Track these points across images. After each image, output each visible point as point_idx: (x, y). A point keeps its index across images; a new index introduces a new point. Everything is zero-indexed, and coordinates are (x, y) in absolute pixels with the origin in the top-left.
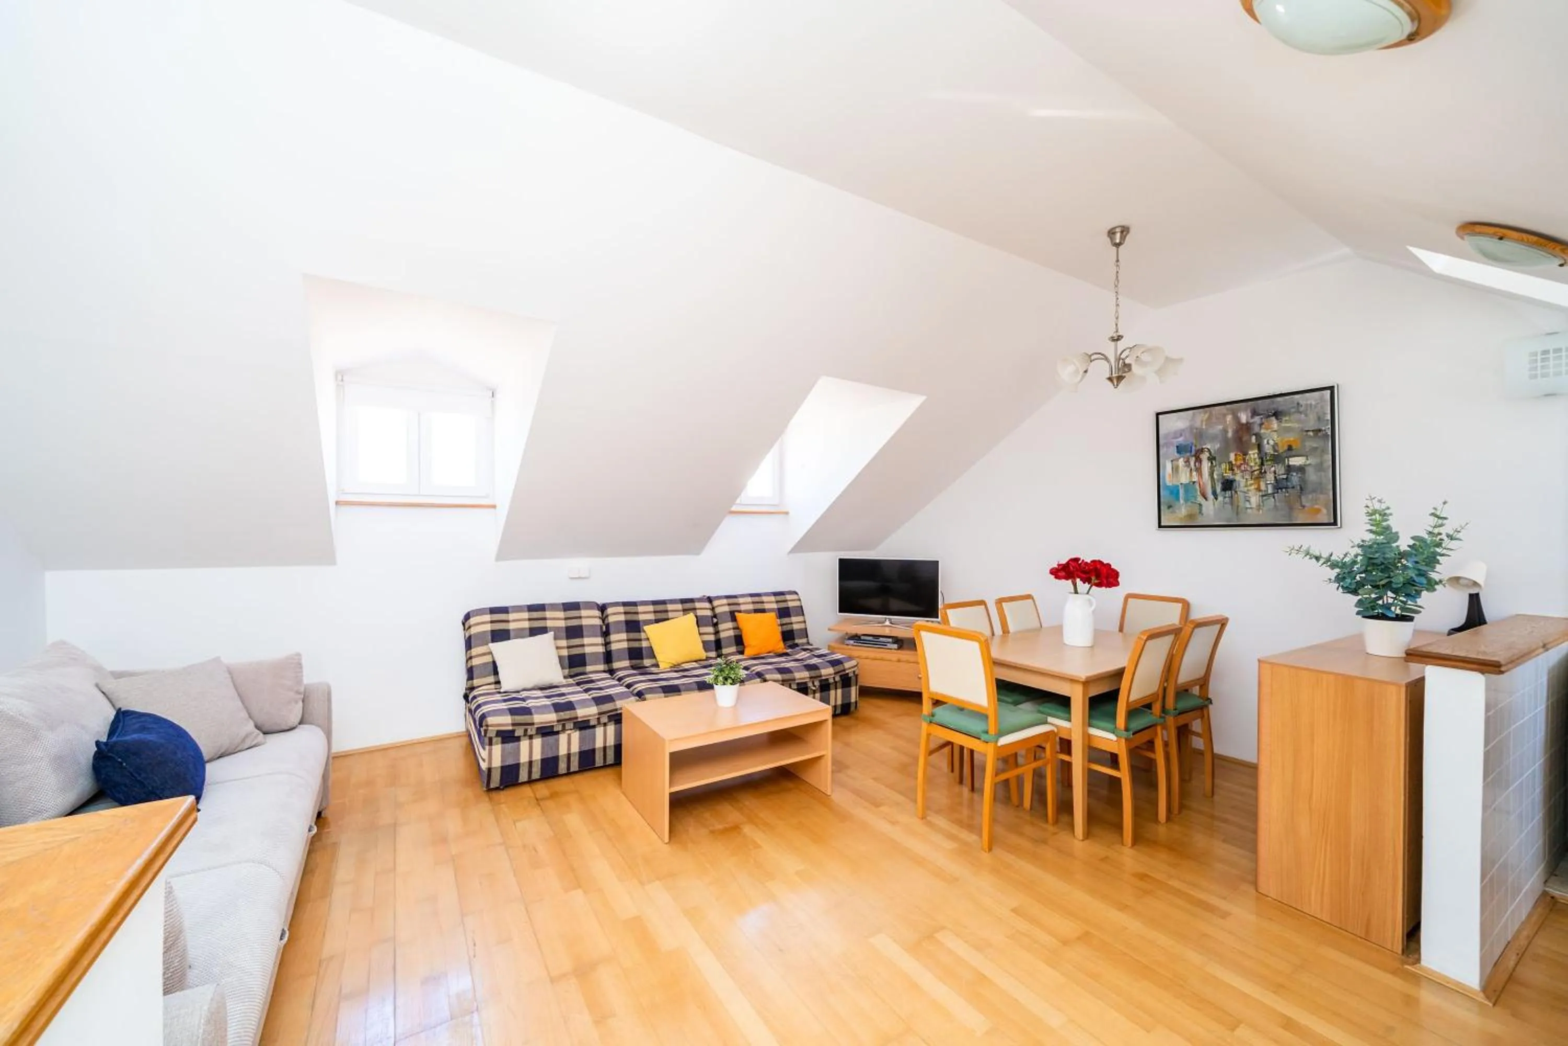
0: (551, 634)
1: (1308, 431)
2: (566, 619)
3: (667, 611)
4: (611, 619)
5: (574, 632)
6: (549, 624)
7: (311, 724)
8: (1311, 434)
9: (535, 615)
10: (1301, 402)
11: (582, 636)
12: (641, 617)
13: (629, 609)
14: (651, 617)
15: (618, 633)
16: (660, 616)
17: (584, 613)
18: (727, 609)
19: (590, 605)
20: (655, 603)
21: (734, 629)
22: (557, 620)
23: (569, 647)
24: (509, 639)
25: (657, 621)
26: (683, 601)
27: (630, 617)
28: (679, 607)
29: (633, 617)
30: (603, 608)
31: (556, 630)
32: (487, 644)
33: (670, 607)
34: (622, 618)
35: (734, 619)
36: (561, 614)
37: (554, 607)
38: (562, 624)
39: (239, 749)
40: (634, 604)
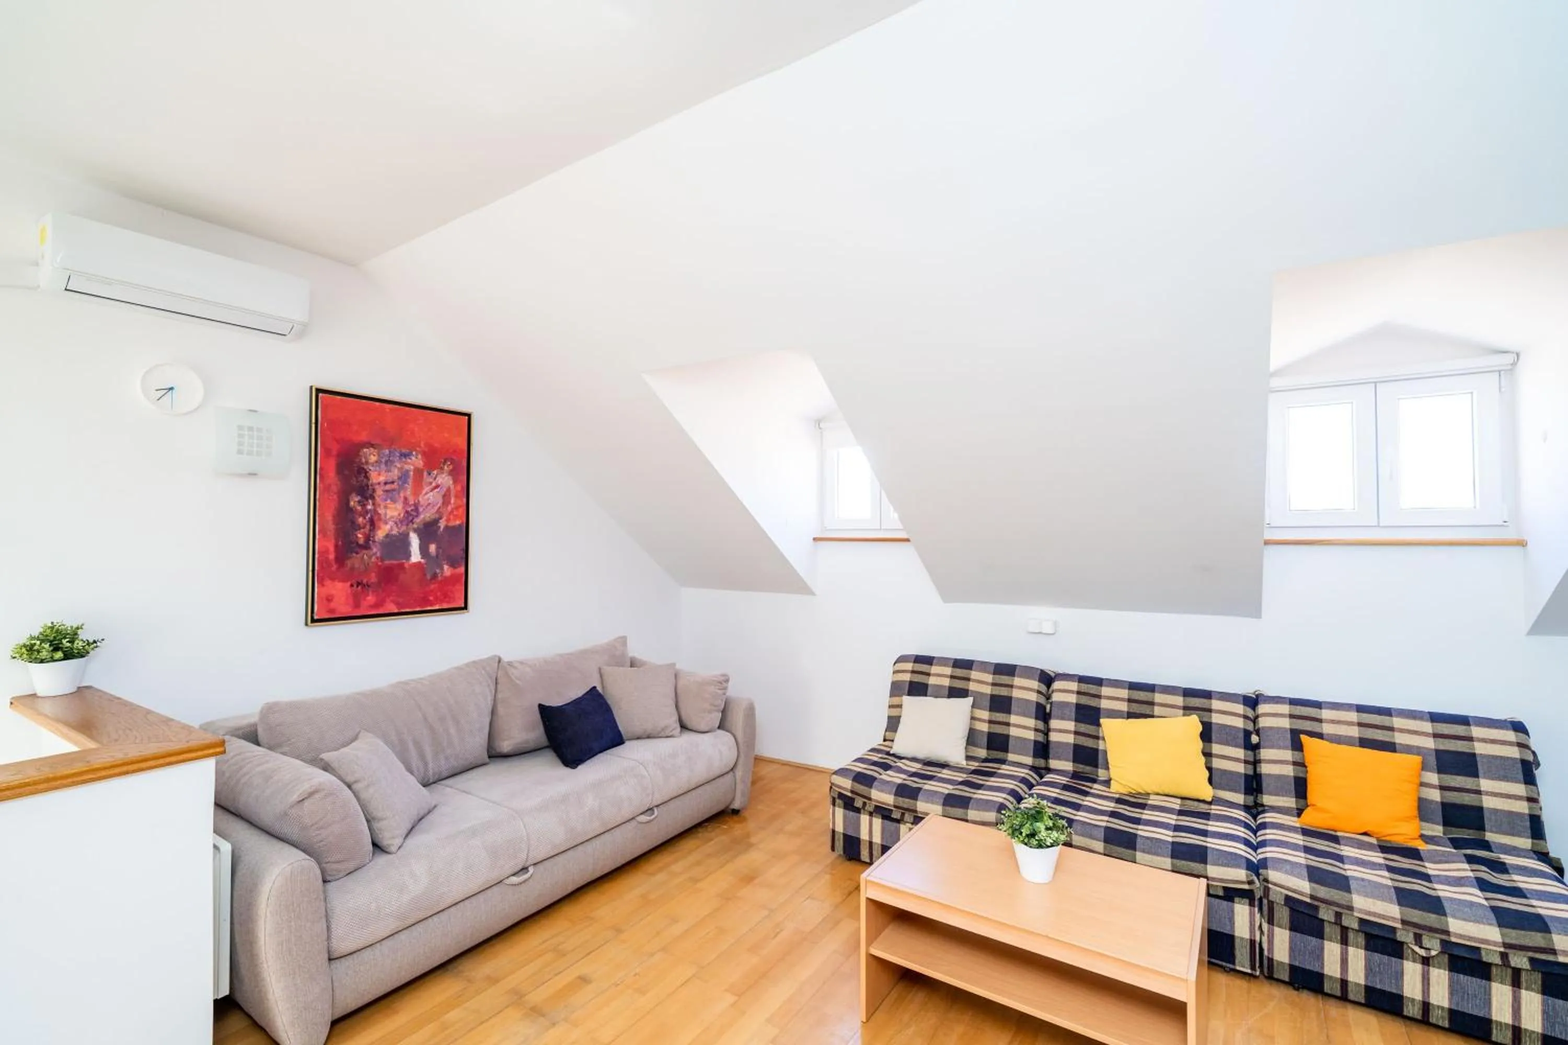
0: (970, 700)
2: (994, 684)
3: (1152, 704)
4: (1056, 697)
5: (1000, 704)
6: (972, 686)
7: (727, 731)
9: (959, 672)
11: (1009, 712)
12: (1105, 704)
13: (1085, 687)
14: (1123, 707)
15: (1063, 718)
16: (1136, 708)
17: (1017, 681)
18: (1286, 723)
19: (1028, 672)
20: (1133, 686)
21: (1295, 763)
22: (981, 682)
23: (990, 722)
24: (925, 695)
25: (1130, 715)
26: (1188, 693)
27: (1085, 701)
28: (1179, 700)
29: (1092, 702)
30: (1047, 679)
31: (978, 696)
32: (901, 696)
33: (1158, 697)
34: (1073, 699)
35: (1297, 746)
36: (989, 678)
38: (988, 690)
39: (660, 735)
40: (1099, 682)
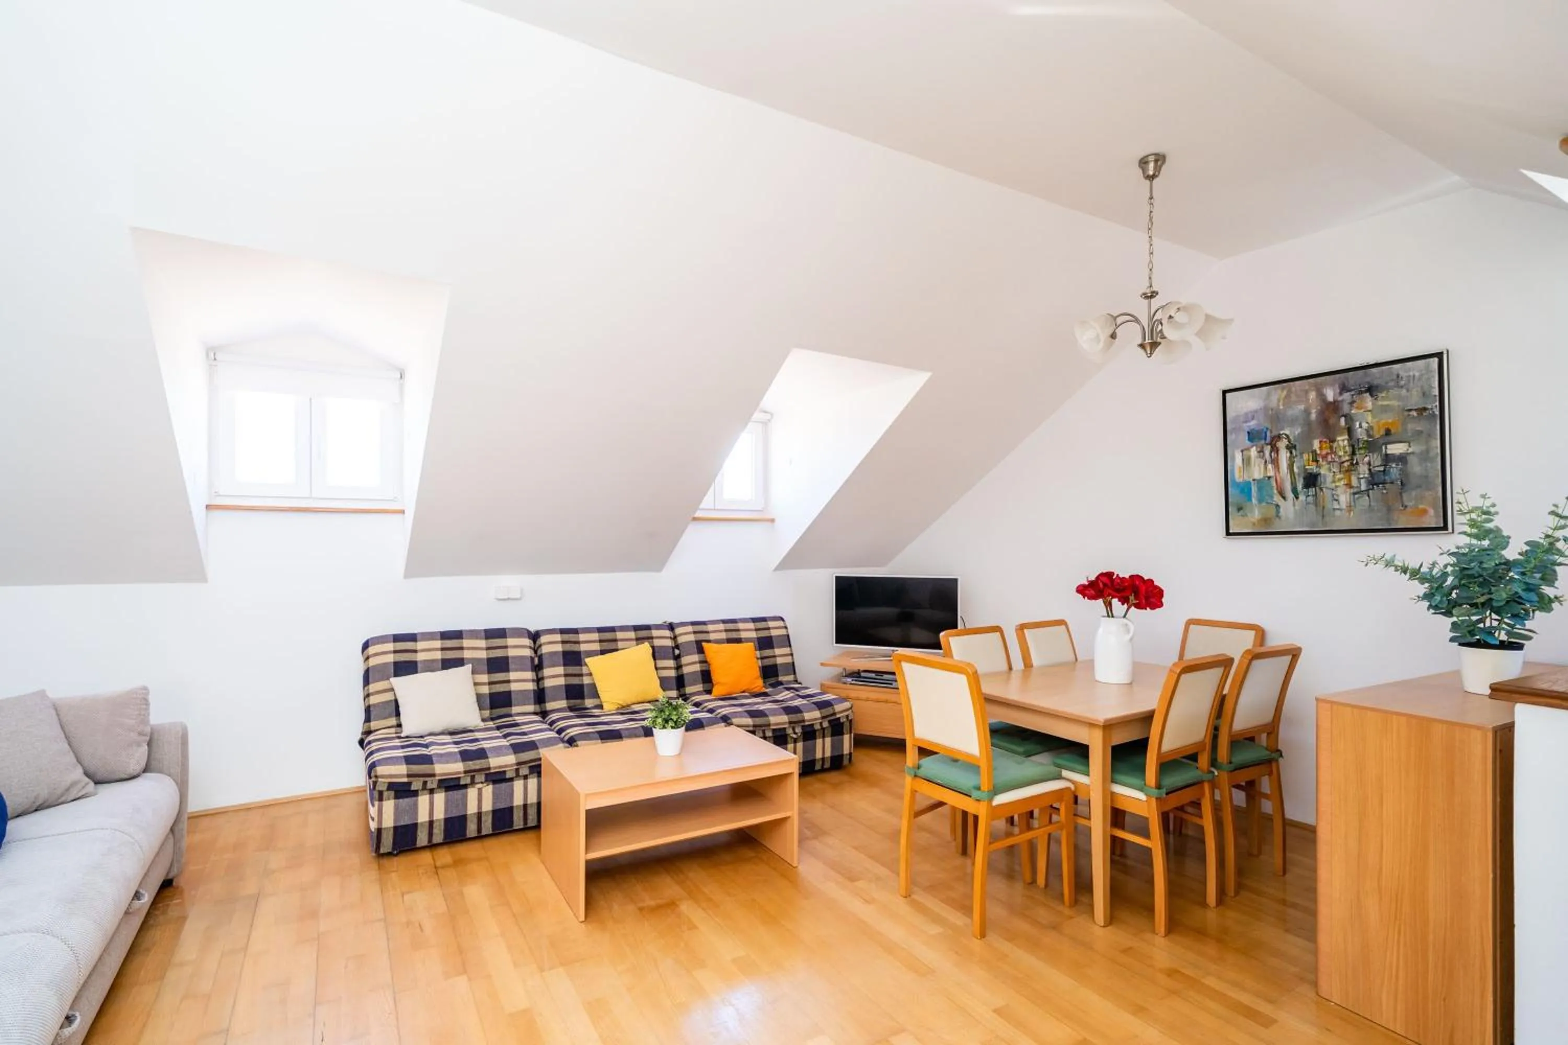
0: (468, 667)
1: (1410, 410)
2: (488, 649)
3: (615, 640)
4: (545, 649)
5: (498, 665)
6: (467, 654)
7: (160, 771)
8: (1415, 414)
9: (450, 643)
10: (1402, 374)
11: (507, 670)
12: (583, 647)
13: (567, 637)
14: (596, 647)
15: (554, 666)
16: (607, 646)
17: (510, 641)
18: (692, 638)
19: (519, 632)
20: (600, 630)
21: (701, 662)
22: (476, 650)
23: (490, 683)
24: (416, 672)
25: (603, 652)
26: (636, 628)
27: (568, 647)
28: (632, 635)
29: (574, 648)
30: (535, 636)
31: (473, 661)
32: (388, 679)
33: (620, 635)
34: (559, 648)
35: (701, 650)
36: (482, 643)
37: (474, 634)
38: (483, 655)
40: (575, 631)
